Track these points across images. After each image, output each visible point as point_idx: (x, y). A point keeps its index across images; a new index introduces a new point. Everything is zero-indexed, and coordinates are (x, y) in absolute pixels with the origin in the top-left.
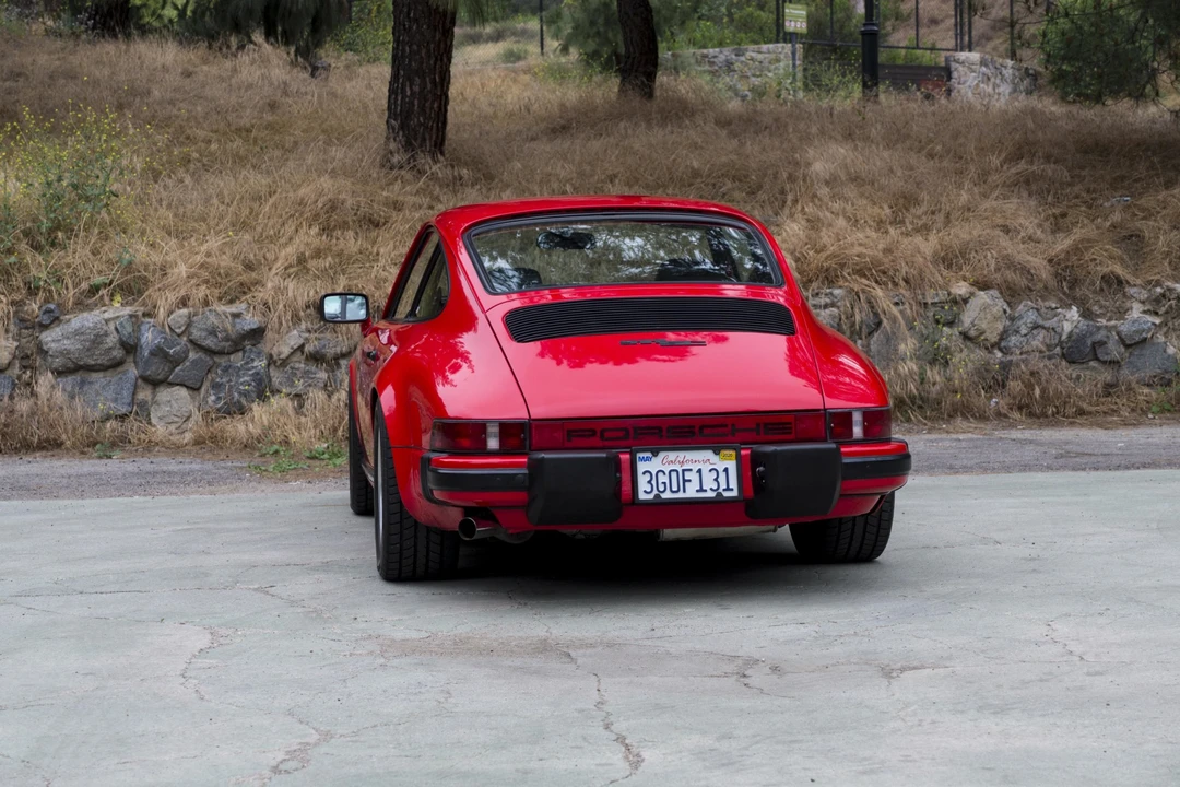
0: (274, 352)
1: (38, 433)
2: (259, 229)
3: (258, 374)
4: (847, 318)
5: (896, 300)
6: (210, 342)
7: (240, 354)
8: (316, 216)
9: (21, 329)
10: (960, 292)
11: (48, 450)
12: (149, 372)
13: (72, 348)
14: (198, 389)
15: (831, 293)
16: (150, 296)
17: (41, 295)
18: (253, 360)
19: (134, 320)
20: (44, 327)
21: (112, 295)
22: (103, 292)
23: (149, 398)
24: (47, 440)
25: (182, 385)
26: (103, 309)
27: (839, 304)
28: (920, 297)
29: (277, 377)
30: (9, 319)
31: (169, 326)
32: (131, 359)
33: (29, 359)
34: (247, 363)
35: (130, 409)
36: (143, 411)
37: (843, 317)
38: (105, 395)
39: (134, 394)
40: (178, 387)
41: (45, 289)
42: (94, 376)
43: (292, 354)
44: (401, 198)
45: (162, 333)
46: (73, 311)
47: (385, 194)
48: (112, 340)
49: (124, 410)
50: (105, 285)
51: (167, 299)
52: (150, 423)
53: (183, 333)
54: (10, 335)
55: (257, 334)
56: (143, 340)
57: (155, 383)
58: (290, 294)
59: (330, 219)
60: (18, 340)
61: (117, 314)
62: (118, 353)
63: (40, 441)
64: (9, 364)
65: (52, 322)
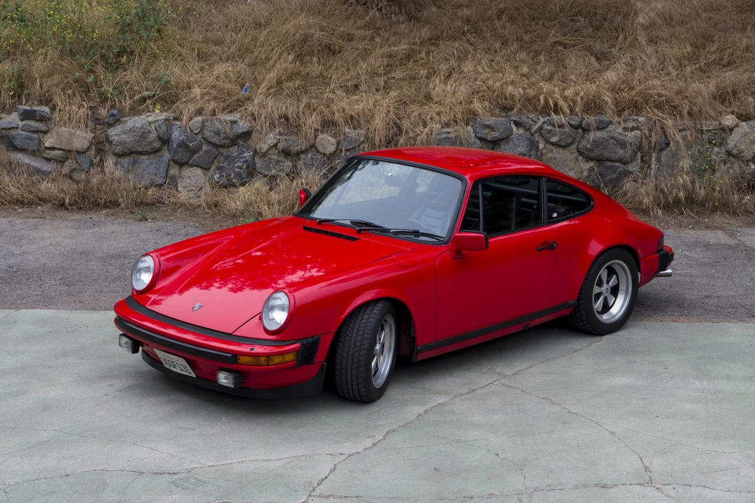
0: (258, 147)
1: (104, 198)
2: (256, 53)
3: (247, 161)
4: (646, 137)
5: (681, 128)
6: (216, 140)
7: (236, 147)
8: (293, 46)
9: (96, 125)
10: (727, 123)
11: (111, 208)
12: (176, 158)
13: (128, 140)
14: (209, 169)
15: (637, 120)
16: (178, 107)
17: (109, 103)
18: (244, 152)
19: (167, 122)
20: (111, 125)
21: (154, 104)
22: (149, 102)
23: (177, 174)
24: (110, 201)
25: (198, 166)
26: (148, 114)
27: (642, 128)
28: (699, 126)
29: (259, 163)
30: (87, 119)
31: (190, 129)
32: (166, 147)
33: (100, 146)
34: (240, 154)
35: (164, 180)
36: (174, 182)
37: (643, 137)
38: (149, 170)
39: (167, 170)
40: (195, 168)
41: (111, 100)
42: (142, 157)
43: (269, 149)
44: (352, 32)
45: (185, 132)
46: (128, 115)
47: (342, 29)
48: (153, 136)
49: (160, 181)
50: (150, 97)
51: (189, 110)
52: (177, 190)
53: (199, 132)
54: (89, 129)
55: (247, 135)
56: (173, 136)
57: (182, 165)
58: (269, 109)
59: (302, 48)
60: (95, 132)
61: (156, 119)
62: (157, 145)
63: (105, 203)
64: (88, 149)
65: (115, 122)
